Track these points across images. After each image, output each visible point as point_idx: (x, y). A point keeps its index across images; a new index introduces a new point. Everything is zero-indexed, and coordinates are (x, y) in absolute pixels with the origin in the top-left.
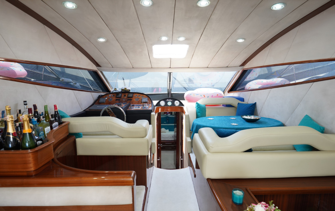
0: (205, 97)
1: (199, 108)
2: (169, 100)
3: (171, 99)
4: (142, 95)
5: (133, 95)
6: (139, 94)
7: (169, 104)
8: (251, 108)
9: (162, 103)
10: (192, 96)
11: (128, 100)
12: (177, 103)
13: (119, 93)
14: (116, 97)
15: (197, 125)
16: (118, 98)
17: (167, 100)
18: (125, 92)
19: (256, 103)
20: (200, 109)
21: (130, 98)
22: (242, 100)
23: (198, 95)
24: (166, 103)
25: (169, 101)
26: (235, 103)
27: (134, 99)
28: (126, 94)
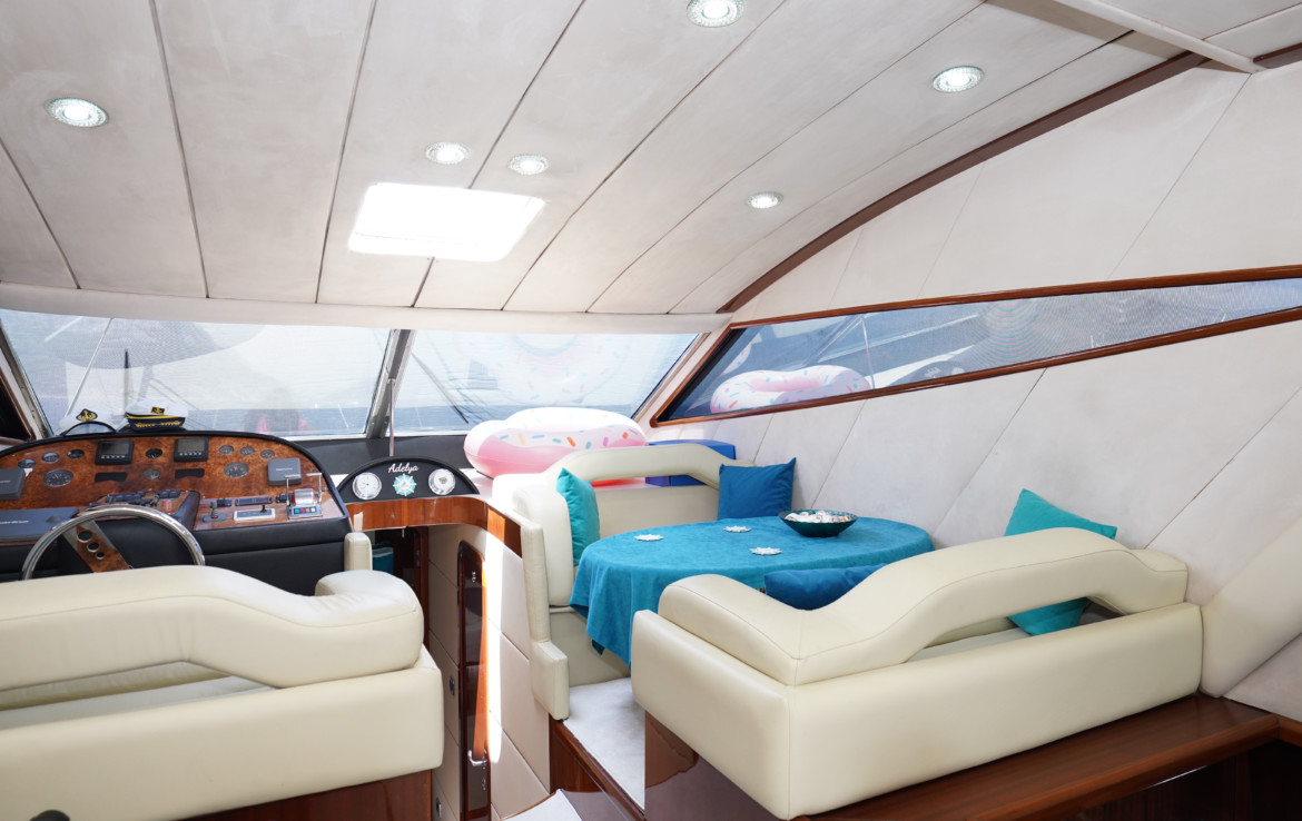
0: (573, 444)
1: (574, 498)
2: (399, 469)
3: (413, 461)
4: (264, 446)
5: (206, 446)
6: (246, 442)
7: (405, 485)
8: (780, 481)
9: (368, 485)
10: (513, 441)
11: (180, 474)
12: (442, 482)
13: (113, 434)
14: (99, 462)
15: (609, 569)
16: (111, 469)
17: (392, 468)
18: (153, 430)
19: (795, 460)
20: (581, 499)
21: (189, 466)
22: (730, 451)
23: (542, 436)
24: (388, 482)
25: (401, 474)
26: (709, 465)
27: (220, 469)
28: (166, 445)
